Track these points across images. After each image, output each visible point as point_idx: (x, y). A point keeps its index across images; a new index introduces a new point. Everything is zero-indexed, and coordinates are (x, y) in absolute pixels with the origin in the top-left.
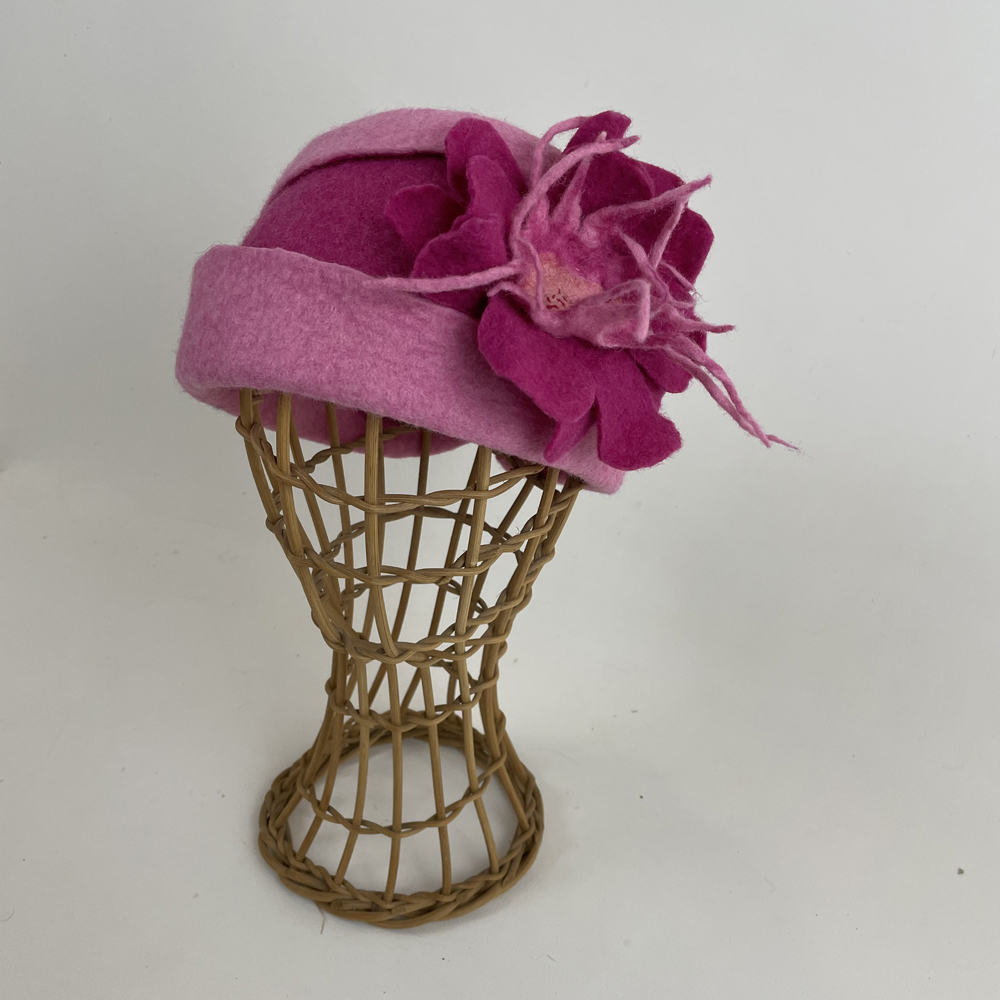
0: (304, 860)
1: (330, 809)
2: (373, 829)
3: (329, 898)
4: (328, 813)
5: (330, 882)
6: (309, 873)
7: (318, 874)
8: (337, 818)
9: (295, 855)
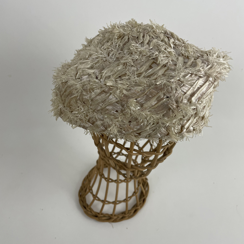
0: (102, 214)
1: (107, 201)
2: (120, 202)
3: (113, 220)
4: (106, 202)
5: (111, 216)
6: (104, 216)
7: (107, 216)
8: (109, 203)
9: (99, 213)
